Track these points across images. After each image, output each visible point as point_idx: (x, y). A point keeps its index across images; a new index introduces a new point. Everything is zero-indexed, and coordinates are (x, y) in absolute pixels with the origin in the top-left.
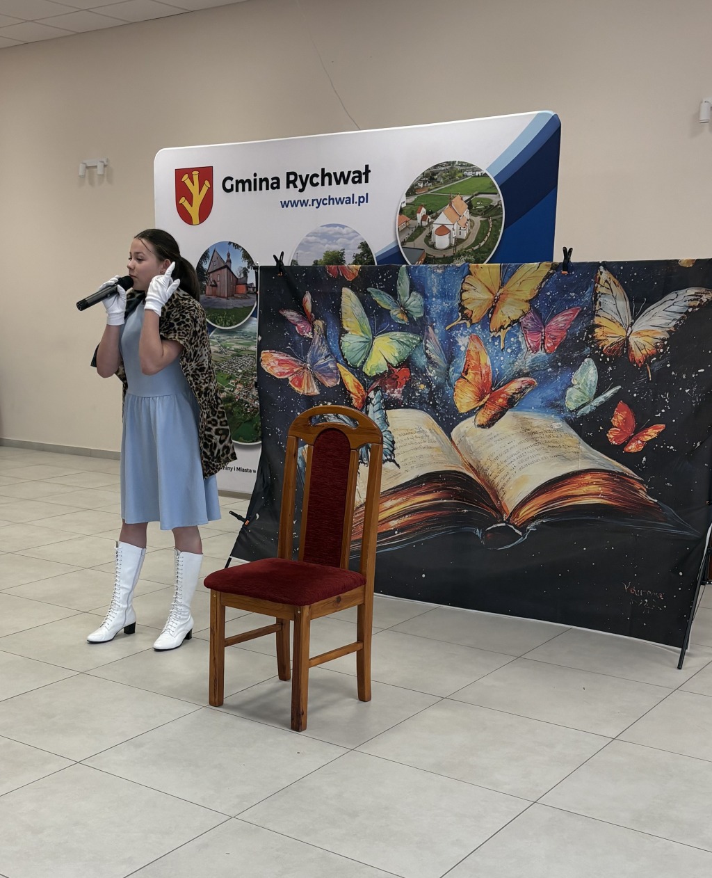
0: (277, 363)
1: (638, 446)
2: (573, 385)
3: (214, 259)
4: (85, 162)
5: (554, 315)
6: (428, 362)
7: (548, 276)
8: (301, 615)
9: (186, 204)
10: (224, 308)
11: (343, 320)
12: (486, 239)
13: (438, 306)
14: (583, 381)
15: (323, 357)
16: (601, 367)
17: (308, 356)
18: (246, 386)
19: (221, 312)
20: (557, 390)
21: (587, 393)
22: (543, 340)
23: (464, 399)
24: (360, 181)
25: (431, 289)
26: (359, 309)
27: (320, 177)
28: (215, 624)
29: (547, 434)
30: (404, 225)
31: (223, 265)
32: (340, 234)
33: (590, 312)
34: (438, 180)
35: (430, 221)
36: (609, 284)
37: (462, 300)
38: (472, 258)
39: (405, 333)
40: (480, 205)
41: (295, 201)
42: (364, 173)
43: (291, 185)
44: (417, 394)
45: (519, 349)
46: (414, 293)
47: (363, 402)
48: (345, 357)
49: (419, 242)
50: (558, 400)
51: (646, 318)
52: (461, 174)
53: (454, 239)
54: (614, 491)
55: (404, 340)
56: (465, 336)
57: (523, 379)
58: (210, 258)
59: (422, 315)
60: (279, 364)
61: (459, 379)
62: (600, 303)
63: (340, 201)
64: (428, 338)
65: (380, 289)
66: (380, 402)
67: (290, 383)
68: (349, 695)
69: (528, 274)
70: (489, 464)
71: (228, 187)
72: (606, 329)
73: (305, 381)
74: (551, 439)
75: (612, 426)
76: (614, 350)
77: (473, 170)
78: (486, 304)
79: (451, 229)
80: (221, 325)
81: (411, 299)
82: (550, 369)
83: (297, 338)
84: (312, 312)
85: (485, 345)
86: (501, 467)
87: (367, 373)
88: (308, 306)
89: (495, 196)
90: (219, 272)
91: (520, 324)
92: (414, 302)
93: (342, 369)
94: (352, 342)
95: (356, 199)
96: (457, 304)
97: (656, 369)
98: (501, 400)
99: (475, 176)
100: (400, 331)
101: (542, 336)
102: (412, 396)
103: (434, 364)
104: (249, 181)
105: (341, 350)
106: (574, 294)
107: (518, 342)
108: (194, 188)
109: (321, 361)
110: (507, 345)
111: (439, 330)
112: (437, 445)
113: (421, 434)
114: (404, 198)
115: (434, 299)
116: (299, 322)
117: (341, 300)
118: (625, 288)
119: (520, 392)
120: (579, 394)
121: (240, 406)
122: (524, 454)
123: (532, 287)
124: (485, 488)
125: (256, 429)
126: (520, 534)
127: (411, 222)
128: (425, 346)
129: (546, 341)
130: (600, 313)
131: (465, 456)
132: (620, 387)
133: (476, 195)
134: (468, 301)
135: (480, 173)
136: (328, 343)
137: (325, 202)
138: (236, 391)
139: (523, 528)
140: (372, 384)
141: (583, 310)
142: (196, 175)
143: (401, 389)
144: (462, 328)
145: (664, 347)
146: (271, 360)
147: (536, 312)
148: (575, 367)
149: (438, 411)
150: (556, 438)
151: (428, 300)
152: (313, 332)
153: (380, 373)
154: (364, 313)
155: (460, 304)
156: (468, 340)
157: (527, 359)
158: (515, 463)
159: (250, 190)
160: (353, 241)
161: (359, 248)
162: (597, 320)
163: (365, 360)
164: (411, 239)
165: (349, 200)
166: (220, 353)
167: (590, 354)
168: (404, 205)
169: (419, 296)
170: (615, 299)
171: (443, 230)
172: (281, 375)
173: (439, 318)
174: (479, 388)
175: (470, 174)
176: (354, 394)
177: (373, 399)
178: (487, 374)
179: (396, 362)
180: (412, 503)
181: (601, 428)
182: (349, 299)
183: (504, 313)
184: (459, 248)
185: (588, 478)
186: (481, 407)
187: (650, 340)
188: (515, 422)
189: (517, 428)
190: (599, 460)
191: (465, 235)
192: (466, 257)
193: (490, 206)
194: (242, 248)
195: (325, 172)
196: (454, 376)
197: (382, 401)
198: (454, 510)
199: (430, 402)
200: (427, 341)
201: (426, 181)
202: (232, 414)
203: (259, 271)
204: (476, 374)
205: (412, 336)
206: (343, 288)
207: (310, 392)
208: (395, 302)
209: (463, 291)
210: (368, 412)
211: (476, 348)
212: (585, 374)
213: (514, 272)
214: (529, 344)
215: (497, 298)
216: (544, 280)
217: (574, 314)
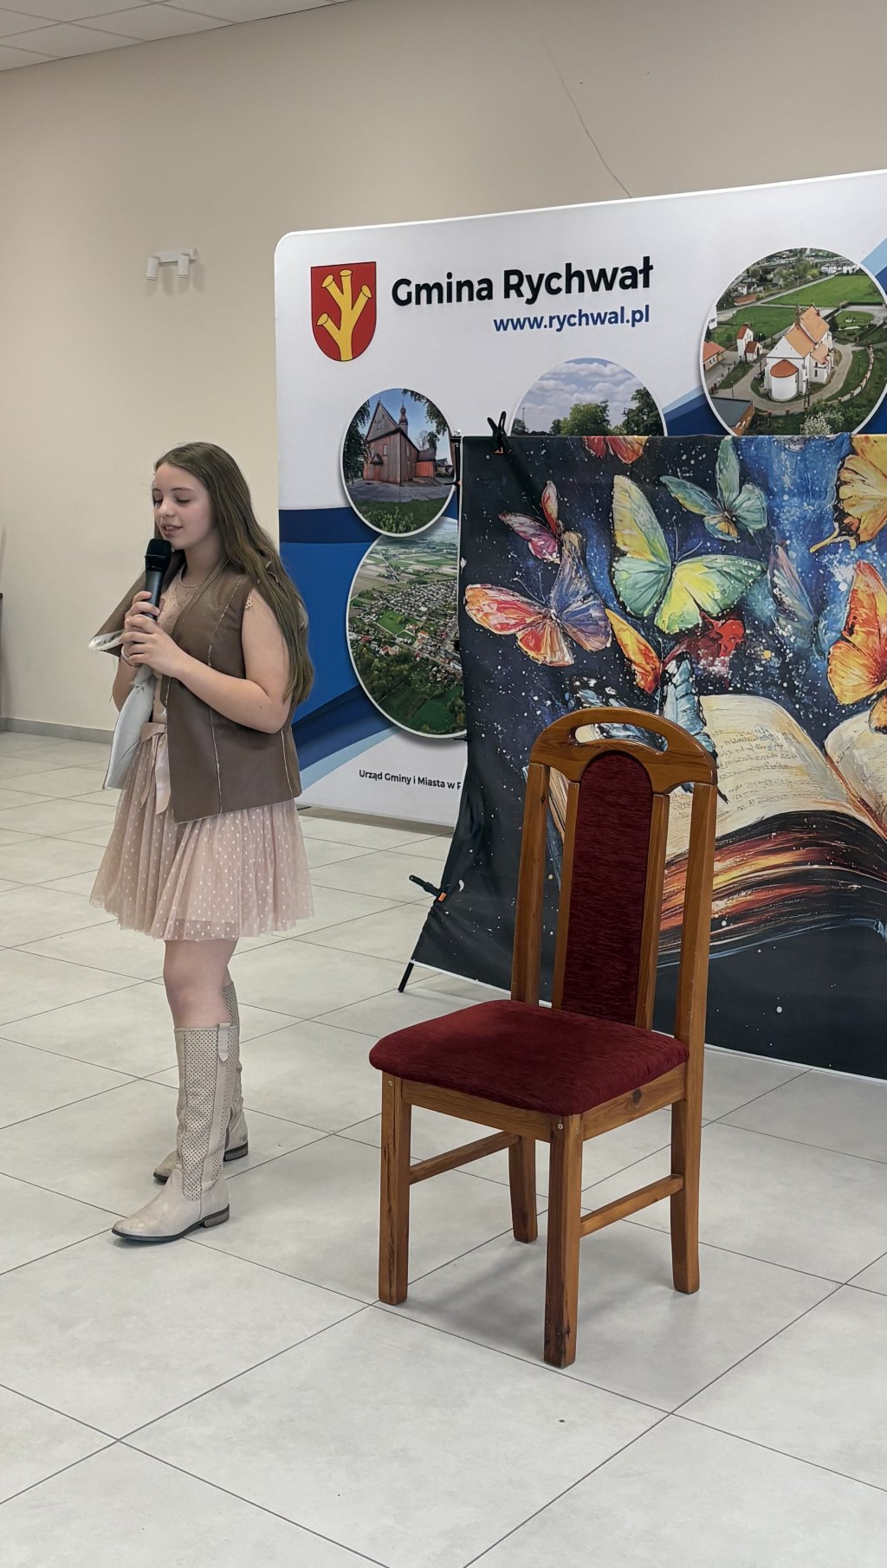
0: (495, 606)
3: (378, 418)
4: (157, 255)
6: (777, 610)
8: (565, 1132)
9: (330, 326)
10: (396, 501)
11: (616, 532)
12: (864, 384)
13: (793, 510)
15: (580, 597)
17: (552, 595)
18: (434, 635)
19: (389, 507)
23: (848, 678)
24: (634, 285)
25: (780, 479)
26: (646, 514)
27: (563, 279)
28: (391, 1141)
30: (714, 360)
31: (393, 428)
32: (600, 375)
34: (775, 281)
37: (839, 500)
38: (838, 416)
39: (734, 557)
40: (852, 324)
41: (518, 320)
42: (641, 272)
43: (513, 293)
44: (758, 669)
46: (749, 486)
47: (656, 679)
48: (621, 599)
49: (743, 388)
52: (815, 271)
53: (804, 385)
55: (732, 570)
56: (848, 565)
58: (371, 416)
59: (765, 525)
60: (499, 610)
61: (837, 642)
63: (599, 319)
64: (776, 566)
65: (684, 478)
66: (687, 680)
67: (519, 643)
68: (657, 1278)
71: (402, 295)
73: (547, 640)
77: (838, 264)
79: (801, 368)
80: (390, 530)
81: (743, 496)
83: (531, 563)
84: (558, 519)
87: (663, 627)
88: (552, 507)
89: (878, 307)
90: (387, 440)
92: (749, 502)
93: (615, 619)
94: (633, 572)
95: (628, 316)
96: (830, 506)
99: (843, 274)
100: (723, 553)
102: (748, 672)
103: (790, 615)
104: (438, 286)
105: (613, 586)
108: (343, 299)
109: (576, 605)
111: (796, 551)
112: (798, 762)
113: (767, 743)
114: (714, 313)
115: (786, 497)
116: (534, 535)
117: (612, 497)
121: (423, 670)
125: (452, 711)
127: (727, 354)
128: (772, 582)
131: (853, 784)
133: (844, 307)
134: (851, 501)
136: (590, 575)
137: (573, 320)
138: (416, 644)
140: (672, 648)
142: (346, 277)
143: (727, 659)
144: (840, 551)
146: (484, 602)
149: (799, 701)
151: (773, 500)
152: (560, 552)
153: (687, 629)
154: (655, 520)
155: (836, 508)
156: (853, 572)
159: (440, 301)
160: (622, 387)
161: (634, 398)
163: (659, 604)
164: (728, 383)
165: (616, 318)
166: (387, 577)
168: (713, 325)
169: (757, 491)
171: (785, 368)
172: (502, 629)
173: (797, 530)
174: (875, 660)
175: (833, 270)
176: (638, 665)
177: (674, 675)
179: (718, 609)
180: (753, 868)
182: (628, 496)
184: (814, 399)
186: (880, 695)
191: (826, 376)
192: (827, 415)
193: (870, 325)
194: (428, 400)
195: (573, 271)
196: (827, 637)
197: (691, 680)
198: (832, 883)
199: (782, 683)
200: (775, 572)
201: (753, 284)
202: (409, 683)
203: (461, 445)
204: (869, 634)
205: (746, 564)
206: (616, 477)
207: (557, 660)
208: (713, 501)
209: (841, 483)
210: (664, 699)
211: (868, 586)
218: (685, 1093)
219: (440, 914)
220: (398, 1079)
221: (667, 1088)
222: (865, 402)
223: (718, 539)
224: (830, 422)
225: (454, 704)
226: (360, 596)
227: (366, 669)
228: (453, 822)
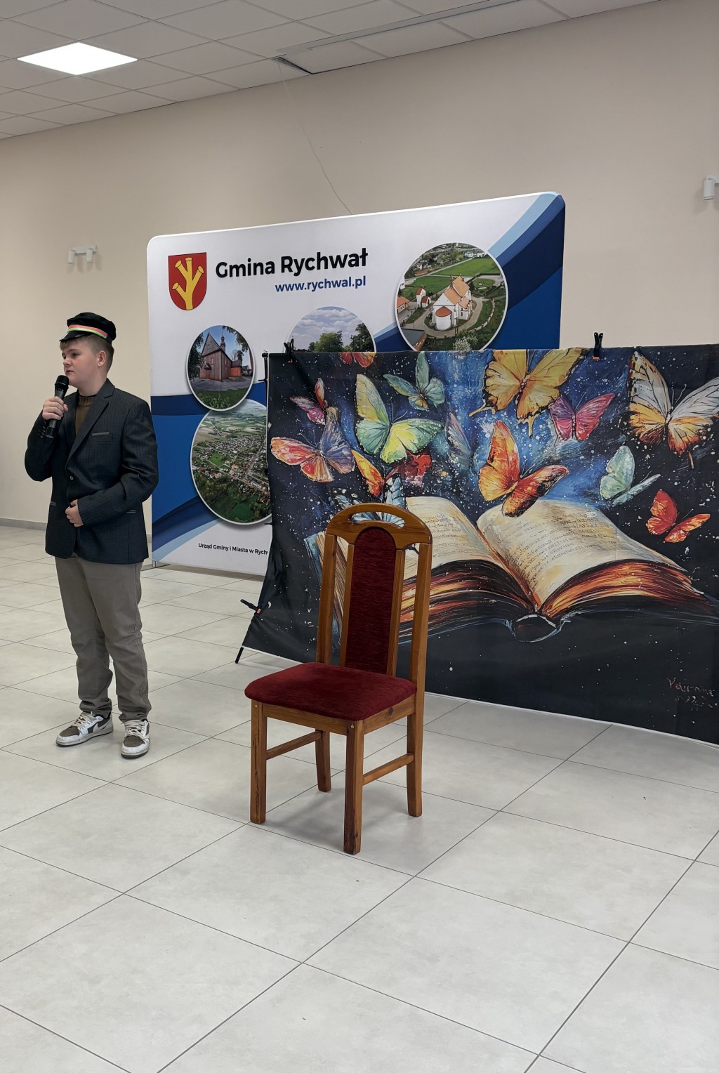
0: (288, 449)
1: (680, 536)
2: (608, 473)
3: (208, 342)
4: (74, 249)
5: (584, 402)
6: (450, 449)
7: (578, 362)
8: (354, 730)
9: (180, 290)
10: (219, 390)
11: (358, 407)
12: (489, 320)
13: (459, 393)
14: (618, 469)
15: (337, 443)
16: (638, 455)
17: (321, 442)
18: (241, 466)
19: (215, 394)
20: (590, 479)
21: (624, 481)
22: (575, 427)
23: (490, 486)
24: (357, 264)
25: (452, 376)
26: (375, 396)
27: (316, 261)
29: (581, 524)
30: (403, 307)
31: (217, 348)
32: (337, 316)
33: (624, 399)
34: (438, 262)
35: (430, 302)
36: (645, 370)
37: (486, 386)
38: (475, 339)
39: (426, 420)
40: (482, 286)
41: (290, 285)
42: (361, 257)
43: (286, 269)
44: (439, 482)
45: (549, 436)
46: (434, 380)
47: (380, 489)
48: (361, 444)
49: (420, 323)
50: (592, 489)
51: (687, 404)
52: (461, 256)
53: (455, 321)
54: (654, 582)
55: (424, 427)
56: (490, 423)
57: (553, 466)
58: (204, 342)
59: (443, 401)
60: (290, 451)
61: (484, 466)
62: (635, 389)
63: (337, 284)
64: (450, 424)
66: (399, 489)
67: (302, 470)
68: (399, 810)
70: (518, 553)
71: (222, 271)
72: (642, 416)
73: (318, 468)
74: (586, 528)
75: (651, 515)
76: (652, 438)
77: (474, 252)
78: (513, 389)
79: (453, 311)
80: (215, 407)
81: (431, 385)
82: (583, 457)
83: (309, 424)
84: (325, 399)
85: (512, 431)
86: (531, 557)
87: (385, 460)
89: (498, 277)
90: (213, 355)
91: (549, 410)
92: (434, 389)
93: (357, 455)
94: (368, 428)
95: (353, 282)
96: (481, 390)
97: (698, 457)
98: (530, 488)
99: (477, 257)
100: (419, 417)
101: (573, 423)
102: (433, 484)
103: (457, 451)
104: (243, 266)
105: (356, 437)
106: (606, 380)
107: (548, 429)
108: (187, 274)
109: (334, 448)
110: (535, 432)
111: (461, 416)
112: (461, 533)
113: (443, 523)
114: (403, 280)
115: (455, 386)
116: (310, 409)
117: (356, 387)
118: (663, 373)
119: (550, 480)
120: (615, 482)
121: (236, 486)
122: (557, 544)
123: (562, 373)
124: (514, 577)
125: (252, 509)
126: (554, 625)
127: (411, 303)
128: (448, 433)
129: (577, 428)
130: (635, 399)
131: (492, 545)
132: (659, 475)
133: (478, 276)
134: (493, 387)
135: (481, 254)
136: (342, 430)
137: (321, 285)
138: (231, 472)
139: (556, 619)
140: (390, 471)
141: (616, 397)
142: (189, 260)
143: (421, 477)
144: (486, 415)
145: (708, 434)
146: (281, 447)
147: (566, 398)
148: (610, 455)
149: (462, 499)
150: (590, 528)
151: (448, 387)
152: (325, 418)
153: (399, 460)
154: (380, 399)
155: (484, 391)
156: (493, 427)
157: (557, 447)
158: (547, 553)
159: (244, 274)
160: (350, 323)
161: (357, 330)
162: (632, 407)
163: (382, 446)
164: (411, 320)
165: (346, 283)
166: (214, 434)
167: (626, 441)
168: (403, 287)
169: (439, 382)
170: (652, 385)
171: (444, 311)
172: (292, 462)
173: (462, 404)
174: (506, 476)
175: (471, 255)
176: (370, 481)
177: (391, 486)
178: (515, 461)
179: (416, 449)
180: (436, 592)
181: (639, 518)
182: (365, 387)
183: (532, 399)
184: (461, 329)
185: (626, 568)
186: (509, 495)
187: (691, 426)
188: (546, 511)
189: (548, 517)
190: (638, 550)
191: (467, 316)
192: (468, 338)
193: (493, 287)
194: (237, 332)
195: (321, 257)
196: (478, 464)
197: (401, 489)
198: (480, 600)
199: (452, 490)
200: (449, 427)
201: (425, 263)
202: (227, 494)
203: (268, 358)
204: (502, 461)
205: (433, 423)
206: (358, 375)
207: (323, 479)
208: (414, 388)
209: (487, 377)
210: (385, 499)
211: (502, 435)
212: (621, 462)
213: (541, 358)
214: (559, 431)
215: (523, 384)
216: (574, 366)
217: (607, 401)
218: (415, 709)
219: (258, 621)
220: (261, 703)
221: (404, 708)
222: (490, 331)
223: (417, 410)
224: (469, 342)
225: (253, 506)
226: (198, 445)
227: (202, 487)
228: (263, 573)
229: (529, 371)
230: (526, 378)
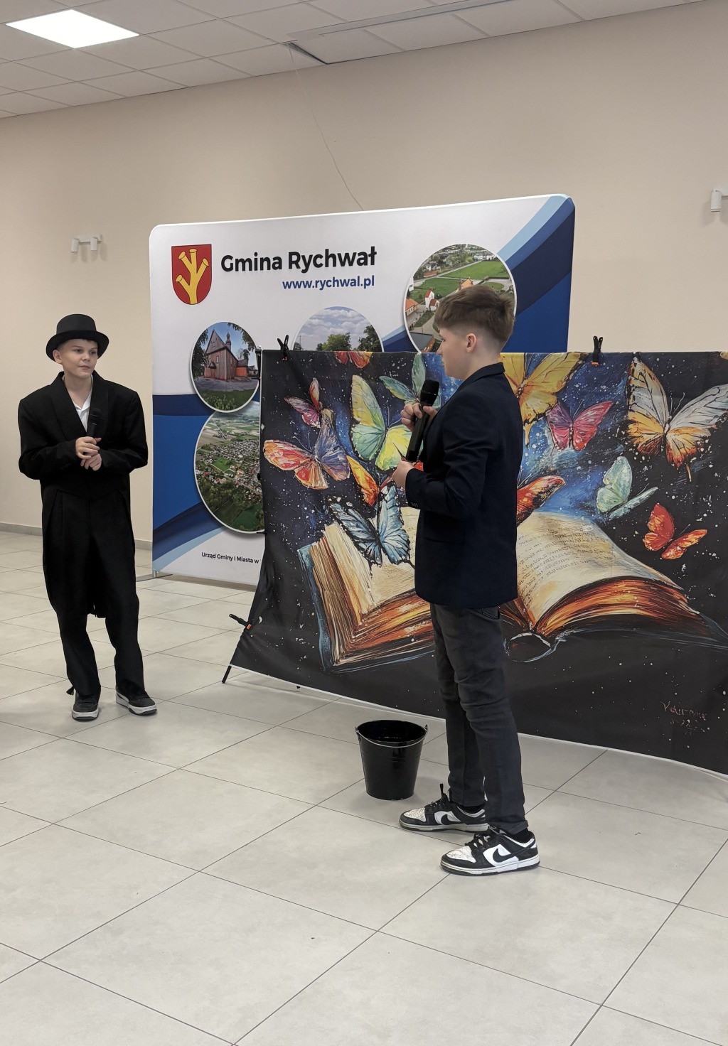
0: (282, 453)
1: (676, 552)
2: (605, 485)
3: (213, 340)
4: (77, 237)
5: (583, 410)
7: (577, 367)
9: (183, 283)
10: (224, 391)
11: (354, 410)
14: (615, 481)
15: (332, 448)
16: (636, 467)
17: (315, 447)
18: (247, 472)
19: (220, 395)
20: (587, 490)
21: (621, 494)
22: (572, 436)
24: (365, 263)
26: (371, 399)
27: (324, 259)
29: (577, 538)
30: (411, 310)
31: (222, 346)
33: (622, 407)
34: (447, 264)
36: (644, 377)
41: (297, 283)
42: (369, 255)
43: (294, 266)
45: (546, 445)
47: (375, 498)
48: (356, 450)
50: (588, 501)
51: (686, 414)
52: (470, 258)
54: (651, 600)
57: (549, 477)
58: (209, 339)
59: (440, 406)
60: (284, 455)
62: (634, 397)
63: (345, 283)
67: (296, 475)
69: (555, 365)
71: (227, 265)
72: (640, 426)
73: (312, 474)
74: (581, 543)
75: (648, 530)
76: (650, 448)
77: (483, 254)
80: (221, 409)
82: (579, 468)
83: (303, 427)
84: (319, 401)
86: (526, 572)
87: (380, 467)
88: (316, 393)
90: (218, 354)
91: (546, 418)
93: (352, 461)
94: (363, 433)
95: (362, 282)
97: (696, 470)
98: (525, 500)
99: (486, 260)
101: (570, 431)
104: (249, 260)
105: (351, 442)
106: (605, 387)
107: (544, 437)
108: (191, 267)
109: (330, 453)
110: (532, 441)
114: (412, 281)
116: (305, 411)
119: (547, 492)
120: (612, 495)
121: (240, 493)
122: (552, 558)
123: (560, 379)
125: (257, 517)
126: (548, 644)
127: (419, 306)
129: (574, 437)
130: (634, 408)
132: (656, 488)
135: (491, 258)
136: (337, 434)
137: (329, 284)
138: (236, 477)
139: (551, 639)
140: (385, 479)
141: (615, 404)
142: (193, 251)
145: (705, 446)
146: (274, 451)
147: (564, 405)
148: (607, 466)
150: (586, 542)
152: (320, 421)
153: (394, 468)
154: (376, 403)
157: (554, 456)
158: (542, 568)
159: (250, 269)
160: (358, 325)
161: (365, 332)
162: (630, 416)
163: (378, 453)
164: (419, 324)
165: (354, 283)
166: (219, 437)
167: (623, 452)
168: (411, 289)
170: (651, 393)
172: (286, 467)
175: (480, 257)
176: (365, 489)
181: (636, 533)
182: (360, 388)
183: (529, 406)
185: (622, 586)
187: (689, 438)
188: (541, 524)
189: (543, 530)
190: (634, 567)
194: (243, 330)
195: (329, 254)
197: (396, 498)
201: (434, 264)
202: (232, 501)
203: (262, 355)
206: (354, 376)
207: (318, 485)
208: (409, 392)
210: (380, 509)
212: (618, 473)
213: (539, 363)
214: (556, 440)
215: (520, 389)
216: (572, 371)
217: (605, 409)
219: (247, 637)
225: (258, 513)
226: (202, 448)
227: (206, 492)
229: (527, 375)
230: (524, 383)
